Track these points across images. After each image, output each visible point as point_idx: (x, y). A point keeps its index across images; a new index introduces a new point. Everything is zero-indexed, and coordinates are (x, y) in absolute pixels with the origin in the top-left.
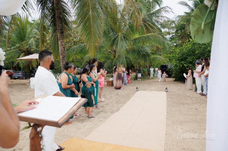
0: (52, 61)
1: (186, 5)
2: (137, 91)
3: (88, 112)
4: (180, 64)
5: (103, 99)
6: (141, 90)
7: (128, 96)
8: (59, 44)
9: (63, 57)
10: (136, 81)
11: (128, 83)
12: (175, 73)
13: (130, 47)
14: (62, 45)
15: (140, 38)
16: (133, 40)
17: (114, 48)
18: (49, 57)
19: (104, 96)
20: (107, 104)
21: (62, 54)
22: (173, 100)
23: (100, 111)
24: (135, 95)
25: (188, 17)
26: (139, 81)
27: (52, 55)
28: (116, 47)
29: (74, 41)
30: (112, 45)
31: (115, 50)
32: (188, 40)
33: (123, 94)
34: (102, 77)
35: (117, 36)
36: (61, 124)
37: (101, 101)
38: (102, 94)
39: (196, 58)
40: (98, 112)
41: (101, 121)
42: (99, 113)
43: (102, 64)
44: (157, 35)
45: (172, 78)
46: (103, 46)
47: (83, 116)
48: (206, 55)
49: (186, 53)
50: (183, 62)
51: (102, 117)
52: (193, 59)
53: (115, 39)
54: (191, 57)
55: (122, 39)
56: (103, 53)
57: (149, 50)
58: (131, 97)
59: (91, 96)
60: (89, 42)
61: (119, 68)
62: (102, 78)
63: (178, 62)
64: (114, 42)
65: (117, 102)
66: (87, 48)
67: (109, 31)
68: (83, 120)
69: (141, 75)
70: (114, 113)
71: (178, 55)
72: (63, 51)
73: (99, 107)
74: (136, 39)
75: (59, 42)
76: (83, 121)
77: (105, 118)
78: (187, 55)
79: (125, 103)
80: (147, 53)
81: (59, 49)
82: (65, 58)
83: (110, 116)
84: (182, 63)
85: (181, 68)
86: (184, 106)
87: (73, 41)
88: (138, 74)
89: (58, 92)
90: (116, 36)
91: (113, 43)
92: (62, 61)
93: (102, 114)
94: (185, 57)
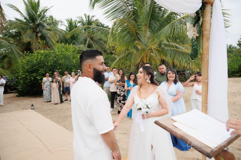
1: (18, 10)
4: (30, 77)
12: (22, 87)
25: (22, 25)
39: (48, 70)
49: (36, 65)
50: (34, 74)
52: (45, 71)
54: (43, 69)
63: (28, 74)
78: (37, 67)
84: (32, 76)
85: (31, 81)
94: (35, 68)
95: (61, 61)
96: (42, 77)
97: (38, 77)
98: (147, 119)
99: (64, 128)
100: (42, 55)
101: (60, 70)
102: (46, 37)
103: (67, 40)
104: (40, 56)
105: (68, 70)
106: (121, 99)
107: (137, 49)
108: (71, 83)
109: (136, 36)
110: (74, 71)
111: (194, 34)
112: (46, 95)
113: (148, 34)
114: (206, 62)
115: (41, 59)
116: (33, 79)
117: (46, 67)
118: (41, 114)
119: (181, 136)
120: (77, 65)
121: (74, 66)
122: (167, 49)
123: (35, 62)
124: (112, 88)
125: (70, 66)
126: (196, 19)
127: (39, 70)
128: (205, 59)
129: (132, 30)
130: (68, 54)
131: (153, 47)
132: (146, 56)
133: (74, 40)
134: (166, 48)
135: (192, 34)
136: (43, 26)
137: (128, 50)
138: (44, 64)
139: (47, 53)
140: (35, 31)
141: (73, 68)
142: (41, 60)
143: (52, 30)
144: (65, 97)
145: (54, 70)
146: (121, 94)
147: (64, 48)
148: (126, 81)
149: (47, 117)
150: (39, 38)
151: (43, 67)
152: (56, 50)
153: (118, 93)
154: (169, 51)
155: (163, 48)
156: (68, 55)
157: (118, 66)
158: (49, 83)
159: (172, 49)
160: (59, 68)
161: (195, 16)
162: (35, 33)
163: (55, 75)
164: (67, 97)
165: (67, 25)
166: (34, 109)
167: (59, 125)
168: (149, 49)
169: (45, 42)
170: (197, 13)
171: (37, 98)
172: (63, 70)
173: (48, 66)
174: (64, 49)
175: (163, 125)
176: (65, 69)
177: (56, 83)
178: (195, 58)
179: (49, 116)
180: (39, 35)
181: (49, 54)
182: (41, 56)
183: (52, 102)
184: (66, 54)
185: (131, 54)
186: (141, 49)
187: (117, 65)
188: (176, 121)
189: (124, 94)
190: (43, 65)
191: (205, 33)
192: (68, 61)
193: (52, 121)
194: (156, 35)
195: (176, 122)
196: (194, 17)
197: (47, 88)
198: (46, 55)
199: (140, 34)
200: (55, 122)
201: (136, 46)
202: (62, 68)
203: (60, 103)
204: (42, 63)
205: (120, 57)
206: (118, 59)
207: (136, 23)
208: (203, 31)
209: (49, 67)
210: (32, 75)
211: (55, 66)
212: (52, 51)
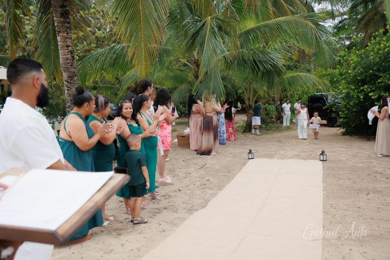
0: (43, 86)
2: (250, 159)
3: (133, 211)
4: (359, 92)
5: (168, 177)
6: (259, 157)
7: (230, 172)
8: (59, 43)
9: (71, 77)
10: (248, 135)
11: (228, 139)
13: (234, 53)
14: (67, 46)
15: (258, 28)
16: (241, 35)
17: (195, 54)
18: (34, 74)
19: (171, 171)
20: (179, 190)
21: (67, 69)
22: (341, 182)
23: (162, 206)
24: (245, 168)
26: (256, 134)
27: (42, 70)
28: (200, 52)
29: (97, 37)
30: (190, 47)
31: (198, 60)
32: (382, 31)
33: (218, 167)
34: (165, 125)
35: (203, 25)
36: (62, 236)
37: (165, 184)
38: (167, 166)
40: (156, 211)
41: (164, 231)
42: (159, 211)
43: (167, 94)
44: (302, 20)
45: (338, 128)
46: (169, 50)
47: (121, 219)
49: (375, 65)
50: (366, 86)
51: (166, 222)
53: (198, 32)
55: (214, 33)
56: (168, 68)
57: (279, 59)
58: (237, 174)
59: (141, 169)
60: (133, 39)
61: (208, 104)
62: (166, 128)
63: (353, 87)
64: (195, 39)
65: (203, 186)
66: (130, 54)
67: (182, 13)
68: (120, 230)
69: (261, 119)
70: (196, 212)
71: (354, 69)
72: (68, 61)
73: (158, 197)
74: (248, 33)
75: (59, 38)
76: (118, 232)
77: (174, 224)
79: (221, 187)
80: (275, 66)
81: (59, 56)
82: (75, 78)
83: (185, 219)
84: (363, 90)
86: (369, 196)
87: (94, 37)
88: (253, 117)
89: (59, 161)
90: (199, 24)
91: (193, 43)
92: (67, 86)
93: (166, 215)
94: (371, 73)
97: (370, 94)
115: (386, 51)
116: (362, 97)
179: (332, 180)
193: (323, 190)
210: (362, 88)
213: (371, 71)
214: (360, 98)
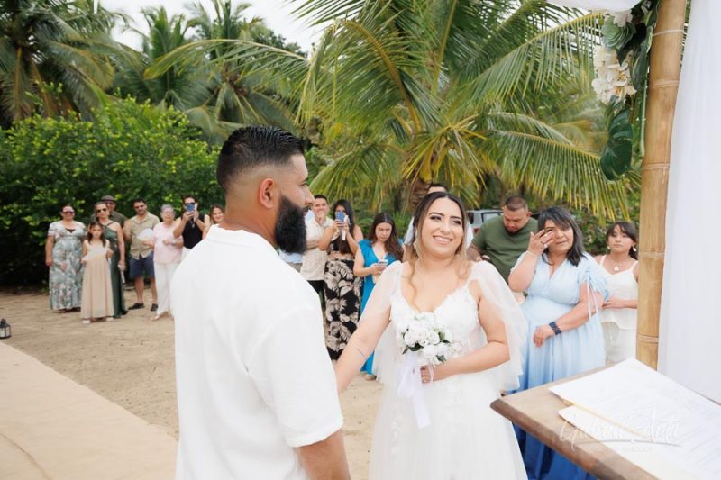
39: (71, 193)
48: (112, 186)
49: (21, 171)
50: (16, 205)
52: (60, 196)
54: (51, 189)
78: (28, 182)
84: (7, 213)
94: (19, 185)
95: (121, 163)
96: (46, 219)
97: (28, 218)
98: (438, 383)
99: (127, 412)
100: (49, 135)
101: (118, 196)
102: (64, 71)
103: (145, 87)
104: (42, 139)
105: (149, 196)
106: (342, 308)
107: (400, 133)
108: (159, 245)
109: (399, 84)
110: (168, 202)
111: (619, 88)
112: (63, 286)
113: (442, 80)
114: (656, 189)
115: (46, 153)
116: (8, 223)
117: (62, 183)
118: (39, 359)
119: (597, 461)
120: (183, 181)
121: (171, 183)
122: (505, 137)
123: (20, 162)
124: (308, 268)
125: (154, 181)
126: (630, 32)
127: (33, 192)
128: (654, 177)
129: (385, 63)
130: (150, 137)
131: (456, 128)
132: (432, 159)
133: (173, 87)
134: (503, 133)
135: (610, 87)
136: (54, 29)
137: (367, 133)
138: (54, 170)
139: (69, 131)
140: (19, 42)
141: (167, 188)
142: (45, 157)
143: (88, 46)
144: (134, 293)
145: (94, 194)
146: (340, 289)
147: (136, 117)
148: (361, 244)
149: (61, 370)
150: (35, 71)
151: (50, 181)
152: (105, 121)
153: (331, 286)
154: (513, 145)
155: (492, 133)
156: (150, 143)
157: (330, 188)
158: (73, 243)
159: (523, 138)
160: (114, 189)
161: (627, 23)
162: (19, 52)
163: (99, 215)
164: (140, 295)
165: (147, 31)
166: (9, 336)
167: (109, 399)
168: (444, 135)
169: (59, 90)
170: (637, 11)
171: (22, 297)
172: (130, 195)
173: (70, 177)
174: (133, 119)
175: (525, 417)
176: (139, 193)
177: (104, 243)
178: (620, 173)
179: (71, 365)
180: (37, 59)
181: (76, 134)
182: (44, 141)
183: (84, 313)
184: (141, 139)
185: (378, 149)
186: (416, 133)
187: (328, 186)
188: (571, 404)
189: (350, 289)
190: (51, 172)
191: (661, 83)
192: (149, 164)
193: (81, 384)
194: (470, 84)
195: (572, 407)
196: (622, 24)
197: (65, 259)
198: (64, 139)
199: (414, 79)
200: (93, 389)
201: (395, 120)
202: (126, 189)
203: (114, 317)
204: (47, 166)
205: (339, 159)
206: (332, 163)
207: (403, 40)
208: (652, 76)
209: (76, 184)
210: (5, 208)
211: (99, 179)
212: (90, 124)
213: (18, 181)
214: (5, 224)
